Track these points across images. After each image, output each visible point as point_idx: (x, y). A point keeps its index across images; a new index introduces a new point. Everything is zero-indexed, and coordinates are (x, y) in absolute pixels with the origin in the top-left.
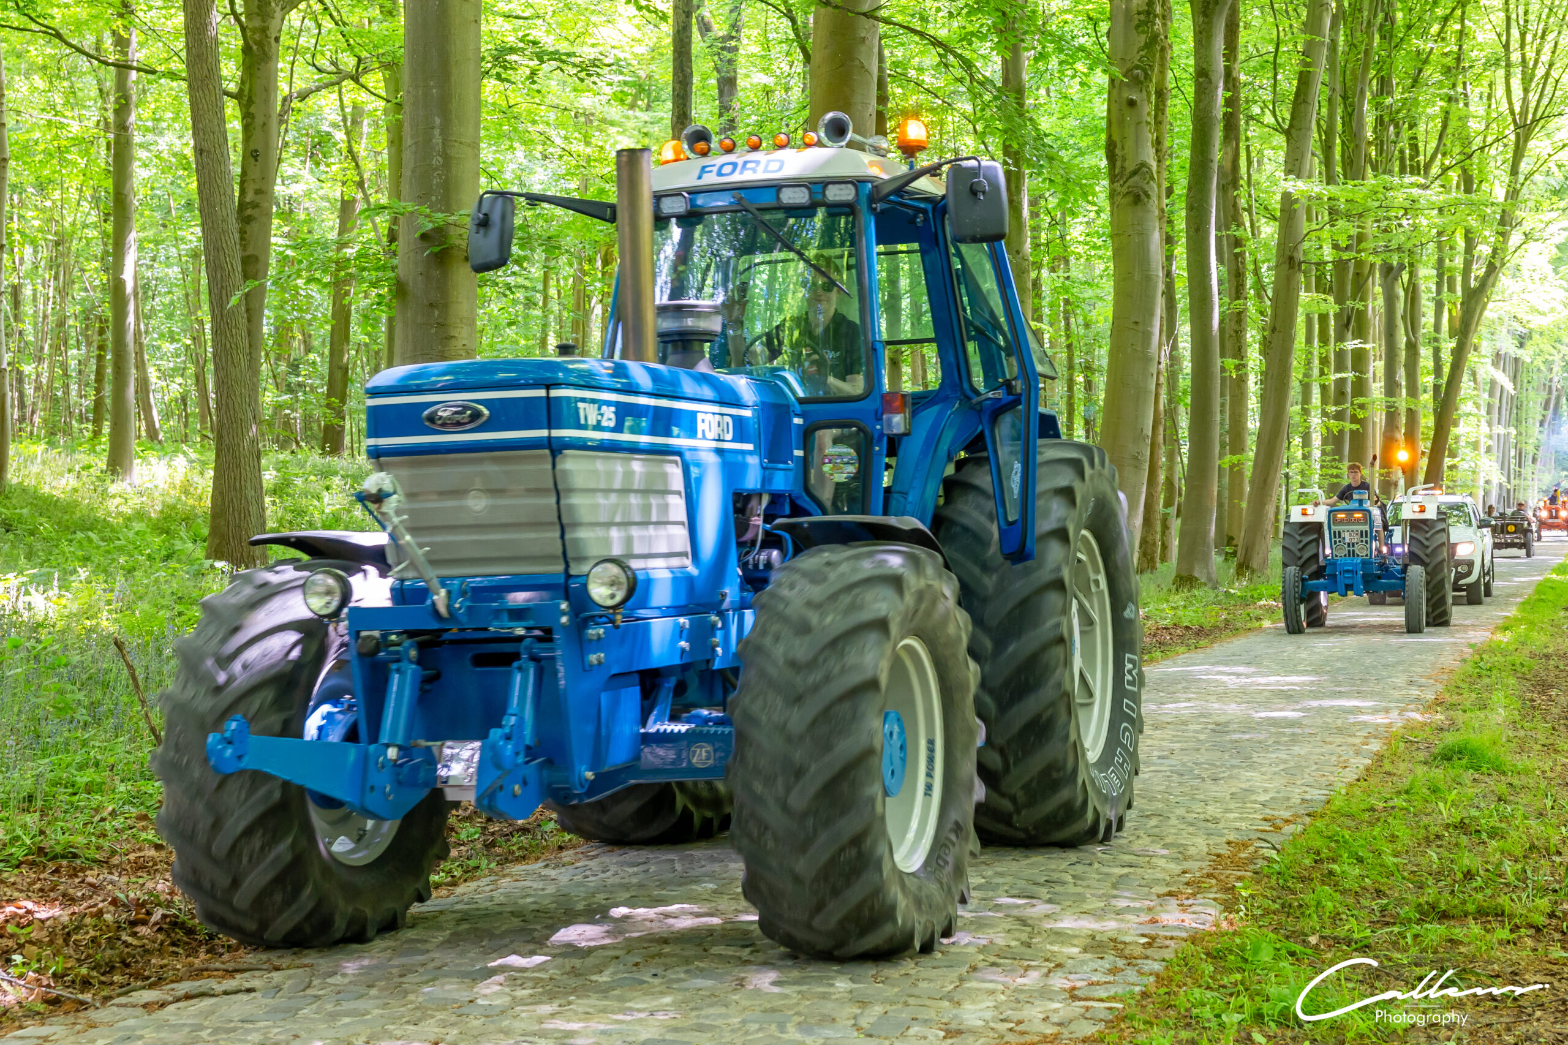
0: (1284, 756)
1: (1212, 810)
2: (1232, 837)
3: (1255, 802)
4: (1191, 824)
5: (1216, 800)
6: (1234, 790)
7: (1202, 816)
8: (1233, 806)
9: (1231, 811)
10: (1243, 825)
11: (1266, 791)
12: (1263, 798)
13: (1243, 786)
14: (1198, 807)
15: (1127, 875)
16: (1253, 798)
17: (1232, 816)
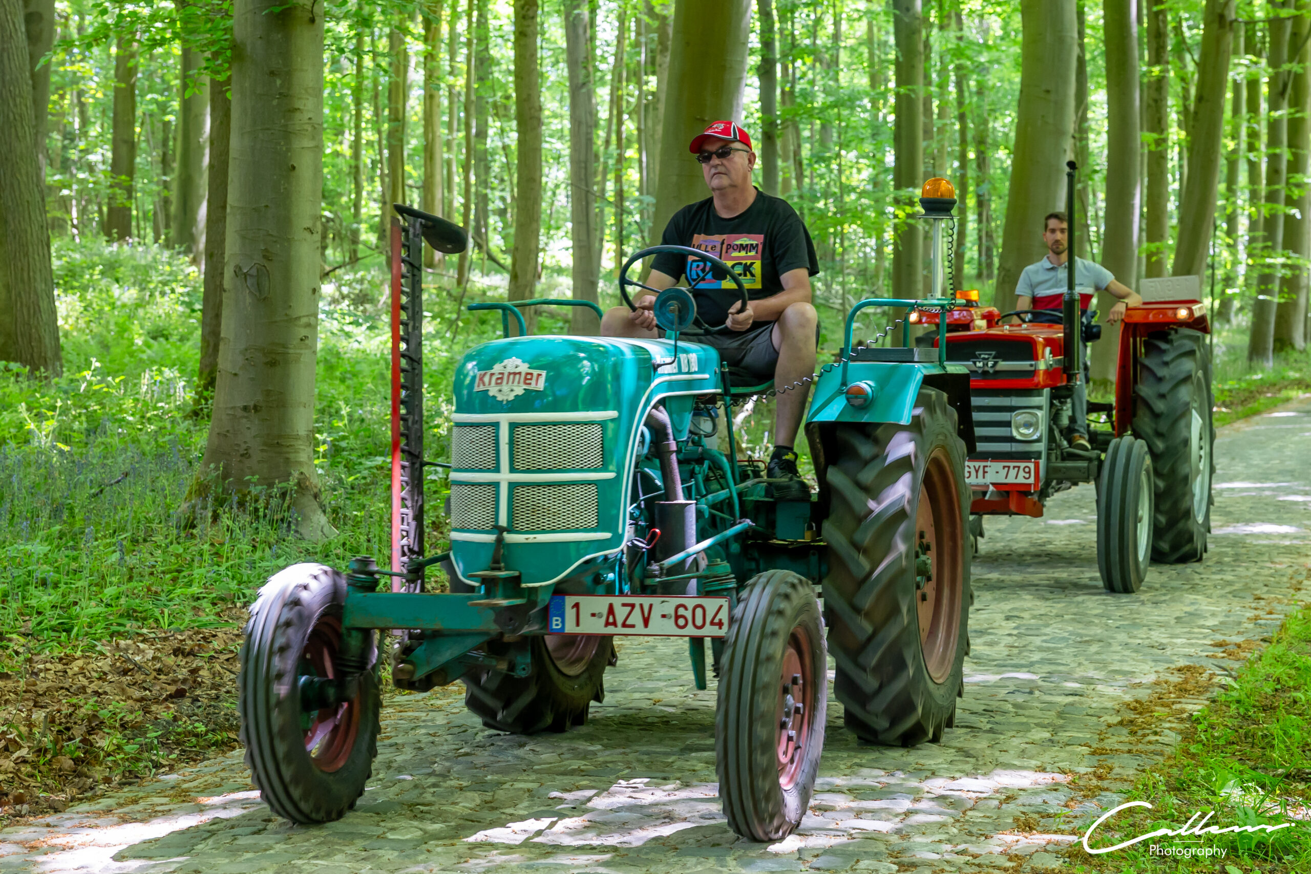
0: (1229, 577)
1: (1158, 636)
2: (1182, 663)
3: (1202, 627)
4: (1136, 651)
5: (1161, 625)
6: (1178, 614)
7: (1147, 642)
8: (1178, 630)
9: (1177, 636)
10: (1192, 651)
11: (1213, 615)
12: (1211, 622)
13: (1188, 609)
14: (1142, 633)
15: (1071, 704)
16: (1201, 622)
17: (1179, 641)
